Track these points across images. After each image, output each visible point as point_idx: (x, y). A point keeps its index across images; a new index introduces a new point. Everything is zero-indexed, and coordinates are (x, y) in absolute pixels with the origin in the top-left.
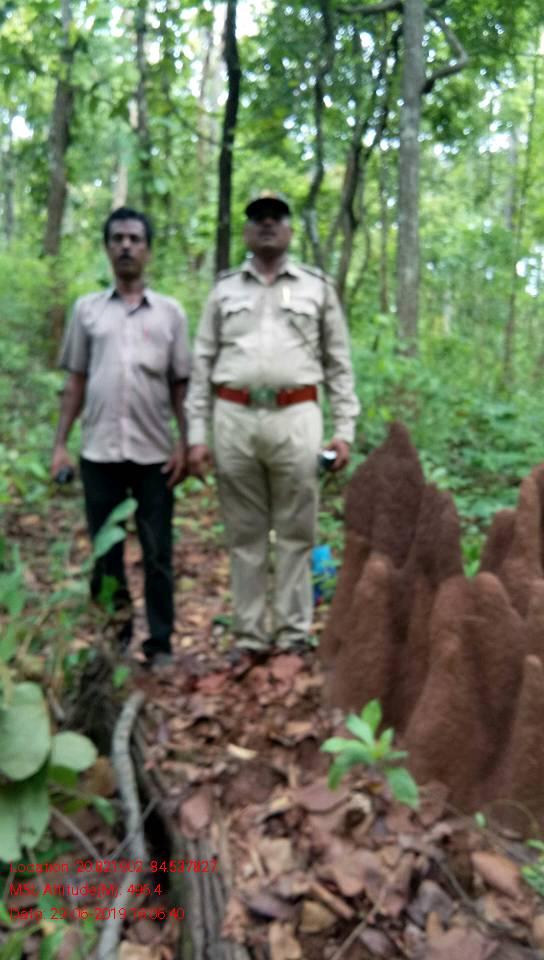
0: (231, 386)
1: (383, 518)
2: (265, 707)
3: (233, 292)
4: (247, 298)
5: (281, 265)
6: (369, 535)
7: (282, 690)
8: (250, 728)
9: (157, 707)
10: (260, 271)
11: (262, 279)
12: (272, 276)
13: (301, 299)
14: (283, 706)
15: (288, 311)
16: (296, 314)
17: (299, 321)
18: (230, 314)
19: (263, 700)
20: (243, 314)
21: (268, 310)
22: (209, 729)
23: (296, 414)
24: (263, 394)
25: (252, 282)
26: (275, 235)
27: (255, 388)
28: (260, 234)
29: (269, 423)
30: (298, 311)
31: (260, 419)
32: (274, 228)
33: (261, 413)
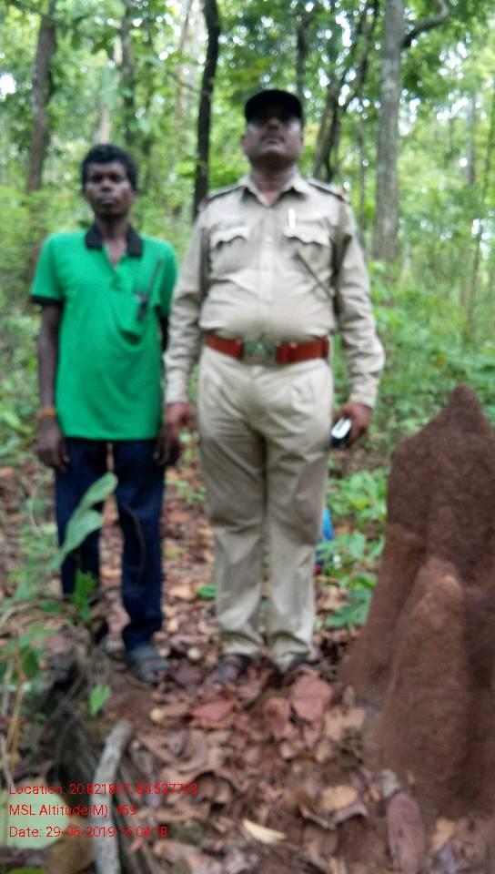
0: (222, 334)
1: (446, 512)
2: (289, 761)
3: (225, 214)
4: (242, 224)
5: (286, 180)
6: (422, 531)
7: (311, 736)
8: (271, 794)
9: (144, 748)
10: (260, 188)
11: (262, 197)
12: (275, 195)
13: (309, 223)
14: (314, 759)
15: (295, 239)
16: (305, 244)
17: (306, 253)
18: (221, 244)
19: (287, 752)
20: (237, 243)
21: (268, 239)
22: (217, 792)
23: (300, 373)
24: (260, 347)
25: (251, 202)
26: (282, 139)
27: (250, 338)
28: (263, 138)
29: (266, 383)
30: (306, 239)
31: (255, 377)
32: (281, 132)
33: (257, 370)
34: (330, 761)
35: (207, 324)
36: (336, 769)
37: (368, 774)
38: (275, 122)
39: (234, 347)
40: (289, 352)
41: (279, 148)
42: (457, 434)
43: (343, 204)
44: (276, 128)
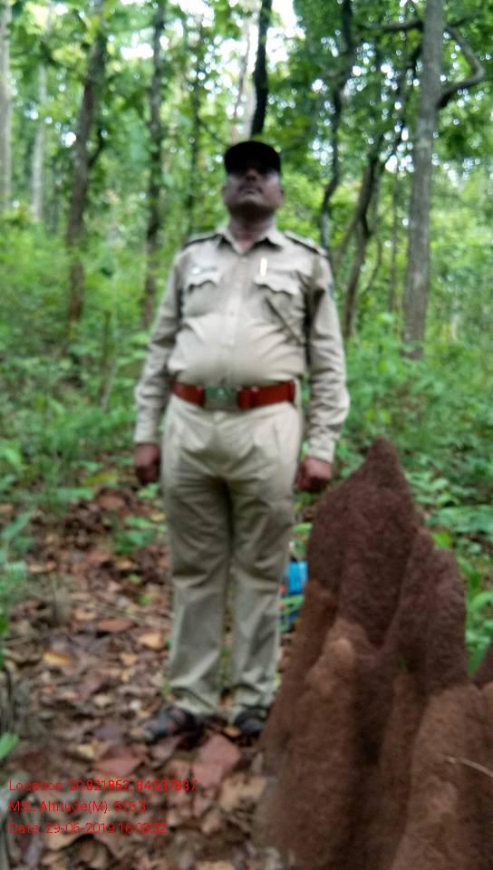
1: (355, 571)
2: (173, 829)
5: (261, 231)
7: (201, 804)
8: (146, 864)
9: (37, 804)
12: (248, 244)
13: (281, 273)
14: (199, 830)
15: (264, 287)
16: (274, 292)
17: (276, 301)
18: (192, 287)
19: (172, 820)
20: (207, 287)
21: (239, 286)
22: (94, 857)
23: (264, 417)
24: (221, 392)
25: (226, 251)
26: (260, 190)
27: (211, 384)
28: (241, 188)
29: (230, 428)
30: (276, 287)
31: (216, 424)
32: (259, 183)
33: (219, 416)
34: (216, 833)
36: (219, 842)
37: (252, 850)
38: (252, 173)
39: (195, 392)
40: (250, 396)
41: (256, 198)
43: (318, 257)
44: (254, 179)
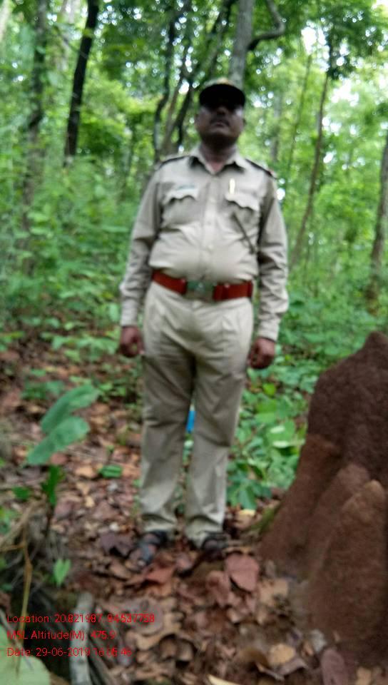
0: (168, 273)
2: (237, 625)
4: (192, 187)
5: (229, 156)
6: (340, 442)
7: (251, 603)
8: (227, 652)
9: (106, 613)
10: (207, 159)
11: (209, 167)
12: (220, 166)
13: (244, 191)
14: (256, 623)
15: (233, 203)
16: (241, 208)
17: (241, 215)
18: (173, 200)
19: (235, 618)
20: (187, 201)
21: (212, 200)
22: (179, 651)
23: (231, 308)
24: (201, 286)
25: (198, 169)
26: (228, 124)
27: (192, 279)
28: (212, 121)
29: (204, 314)
30: (243, 204)
31: (194, 310)
32: (227, 118)
33: (197, 304)
34: (267, 625)
35: (156, 262)
36: (276, 631)
37: (299, 633)
38: (223, 109)
39: (179, 284)
40: (223, 291)
42: (374, 369)
43: (271, 179)
44: (223, 114)
